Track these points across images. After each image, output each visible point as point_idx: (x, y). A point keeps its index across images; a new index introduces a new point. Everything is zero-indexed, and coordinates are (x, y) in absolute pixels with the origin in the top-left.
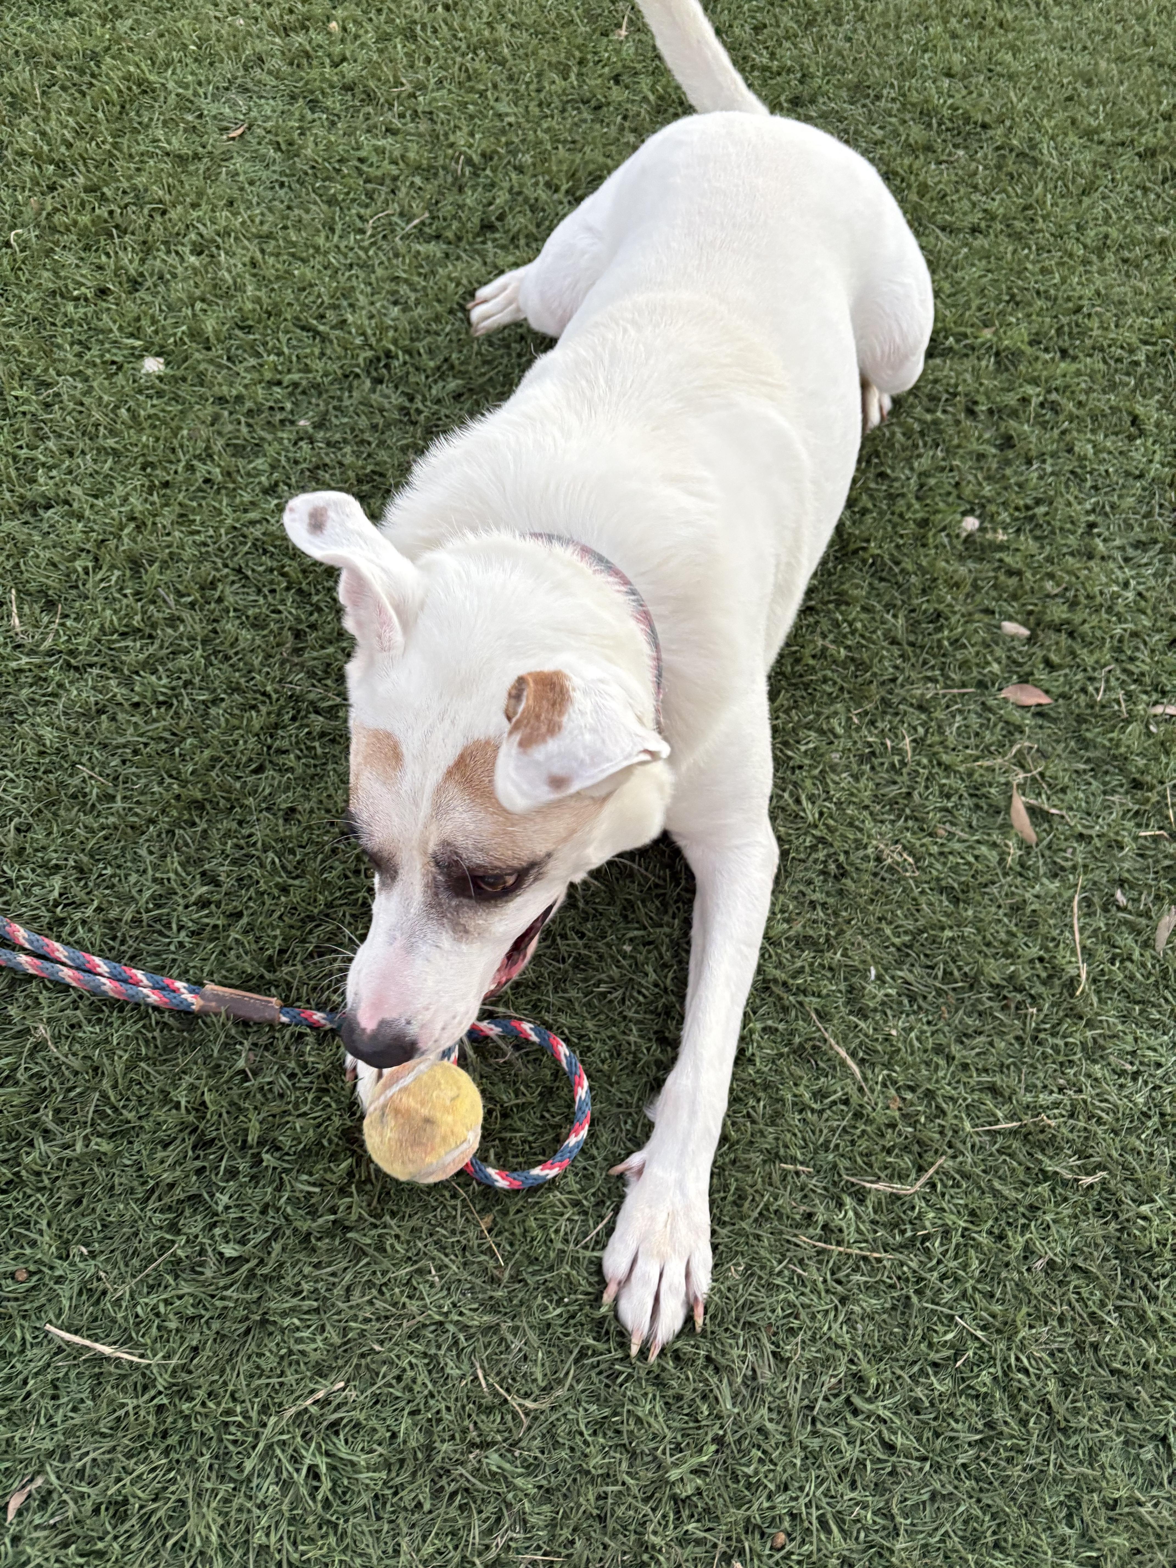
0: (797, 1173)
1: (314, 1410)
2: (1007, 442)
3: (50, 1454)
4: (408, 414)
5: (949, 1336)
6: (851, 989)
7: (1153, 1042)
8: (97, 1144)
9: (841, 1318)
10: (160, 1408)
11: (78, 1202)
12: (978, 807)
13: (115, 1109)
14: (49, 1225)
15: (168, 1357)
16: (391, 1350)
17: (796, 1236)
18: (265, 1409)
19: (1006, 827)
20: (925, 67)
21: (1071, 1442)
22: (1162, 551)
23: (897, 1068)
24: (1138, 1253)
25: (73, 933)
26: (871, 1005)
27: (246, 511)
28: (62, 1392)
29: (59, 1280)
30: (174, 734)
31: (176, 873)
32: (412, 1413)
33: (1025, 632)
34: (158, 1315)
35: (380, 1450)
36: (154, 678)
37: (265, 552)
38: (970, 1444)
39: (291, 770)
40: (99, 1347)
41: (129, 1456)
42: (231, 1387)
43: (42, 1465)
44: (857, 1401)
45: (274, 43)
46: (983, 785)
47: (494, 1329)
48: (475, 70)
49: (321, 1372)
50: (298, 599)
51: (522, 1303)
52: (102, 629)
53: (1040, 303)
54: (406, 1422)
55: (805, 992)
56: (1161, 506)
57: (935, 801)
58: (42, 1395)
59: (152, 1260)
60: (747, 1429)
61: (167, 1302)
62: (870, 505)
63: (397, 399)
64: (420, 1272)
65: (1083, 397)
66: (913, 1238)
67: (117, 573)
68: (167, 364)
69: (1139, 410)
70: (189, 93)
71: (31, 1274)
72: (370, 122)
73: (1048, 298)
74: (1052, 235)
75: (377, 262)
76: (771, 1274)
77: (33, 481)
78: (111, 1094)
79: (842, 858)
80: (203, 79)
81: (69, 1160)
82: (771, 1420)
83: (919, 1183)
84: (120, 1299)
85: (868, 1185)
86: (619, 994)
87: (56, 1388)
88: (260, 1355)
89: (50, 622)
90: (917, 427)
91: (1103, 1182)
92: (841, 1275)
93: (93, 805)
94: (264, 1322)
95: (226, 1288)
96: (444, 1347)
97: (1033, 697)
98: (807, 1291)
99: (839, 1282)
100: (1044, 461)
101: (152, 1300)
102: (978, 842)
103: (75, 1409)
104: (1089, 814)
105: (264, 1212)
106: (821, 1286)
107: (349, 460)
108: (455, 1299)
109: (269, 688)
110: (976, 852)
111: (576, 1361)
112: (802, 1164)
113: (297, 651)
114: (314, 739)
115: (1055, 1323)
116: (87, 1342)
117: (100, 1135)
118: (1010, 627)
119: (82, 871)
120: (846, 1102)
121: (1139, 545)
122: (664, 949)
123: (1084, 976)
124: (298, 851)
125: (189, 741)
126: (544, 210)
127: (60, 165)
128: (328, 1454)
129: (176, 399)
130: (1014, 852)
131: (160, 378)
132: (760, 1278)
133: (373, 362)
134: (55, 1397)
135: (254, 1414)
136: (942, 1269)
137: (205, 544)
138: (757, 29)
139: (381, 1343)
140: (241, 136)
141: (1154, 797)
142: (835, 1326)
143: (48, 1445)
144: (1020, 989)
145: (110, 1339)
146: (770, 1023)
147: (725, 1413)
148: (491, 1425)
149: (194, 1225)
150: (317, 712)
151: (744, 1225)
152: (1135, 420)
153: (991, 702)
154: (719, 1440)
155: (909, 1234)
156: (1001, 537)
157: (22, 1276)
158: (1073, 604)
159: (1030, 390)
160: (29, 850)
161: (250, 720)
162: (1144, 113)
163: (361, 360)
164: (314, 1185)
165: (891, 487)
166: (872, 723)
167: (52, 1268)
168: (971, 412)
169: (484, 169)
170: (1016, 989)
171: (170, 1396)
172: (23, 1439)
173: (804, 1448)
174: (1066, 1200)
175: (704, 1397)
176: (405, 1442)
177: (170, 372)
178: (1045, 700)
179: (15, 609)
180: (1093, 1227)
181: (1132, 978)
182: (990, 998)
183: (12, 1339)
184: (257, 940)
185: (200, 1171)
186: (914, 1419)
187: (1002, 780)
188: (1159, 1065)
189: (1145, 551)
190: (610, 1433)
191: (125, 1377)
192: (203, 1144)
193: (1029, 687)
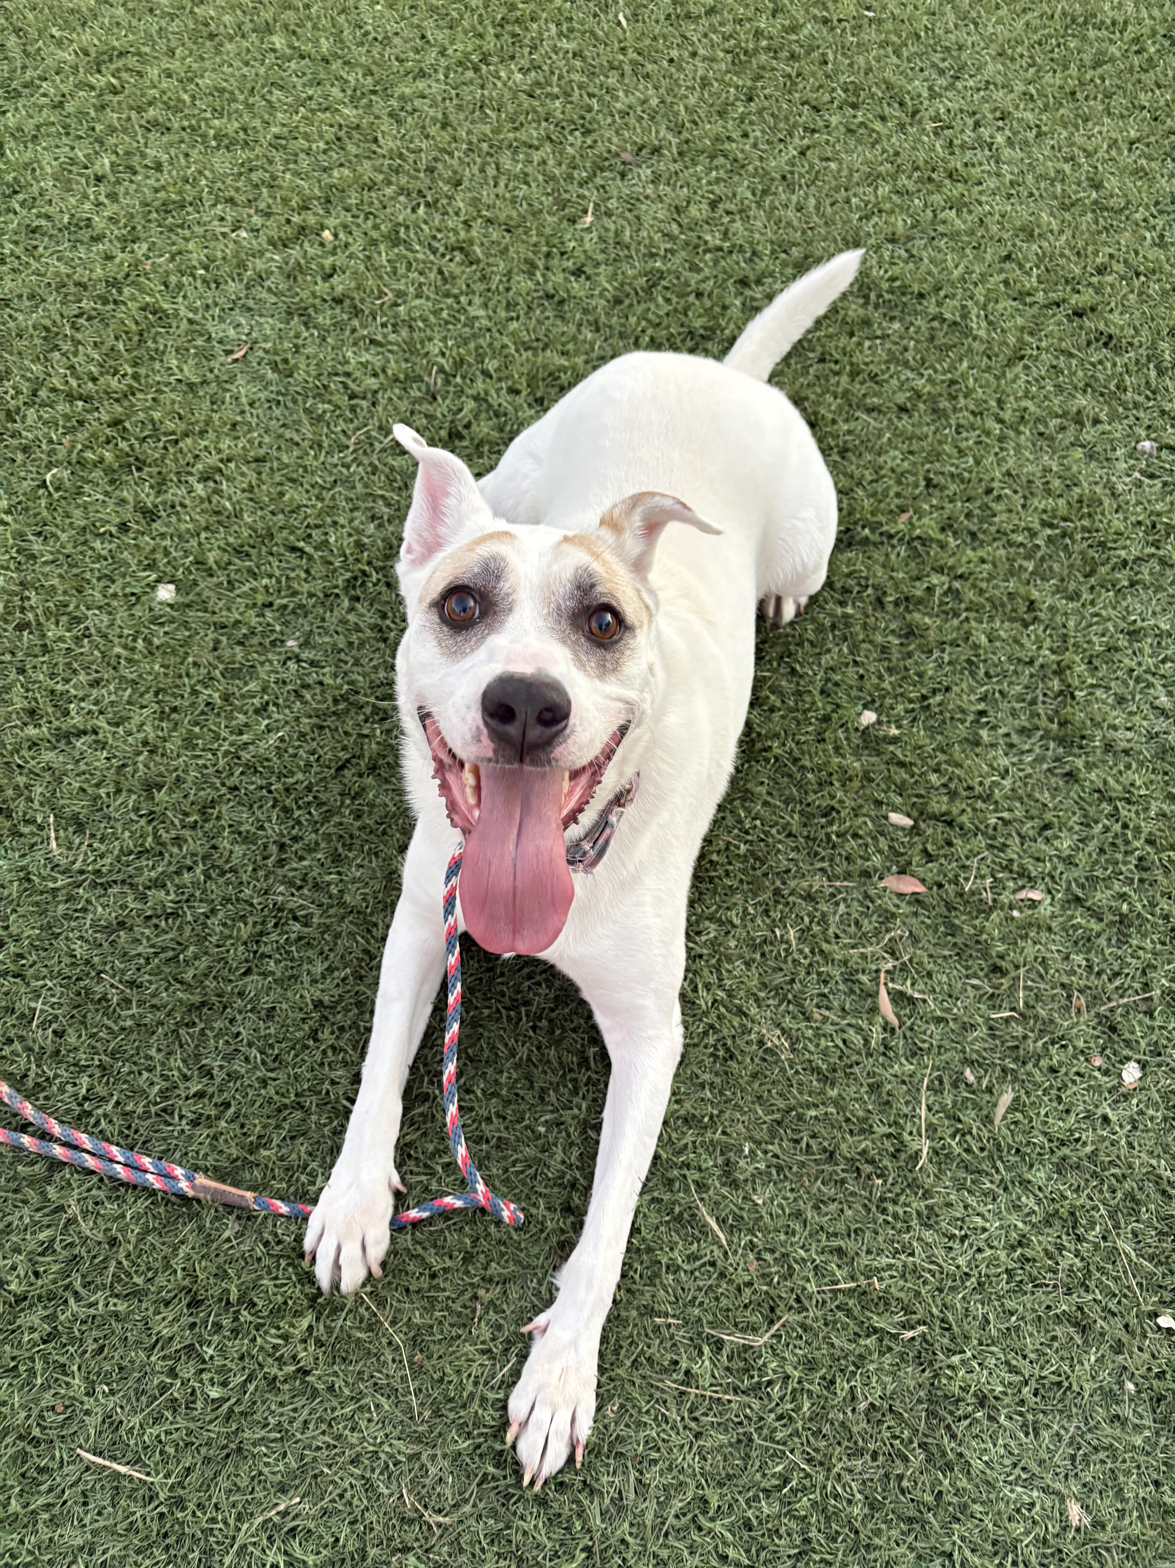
0: (669, 1326)
1: (277, 1519)
2: (910, 632)
3: (81, 1549)
4: (381, 630)
5: (779, 1468)
6: (727, 1163)
7: (982, 1209)
8: (115, 1305)
9: (694, 1449)
10: (162, 1515)
11: (101, 1349)
12: (852, 991)
13: (129, 1275)
14: (79, 1368)
15: (167, 1476)
16: (336, 1473)
17: (662, 1381)
18: (239, 1518)
19: (874, 1010)
20: (869, 235)
21: (872, 1556)
22: (1042, 738)
23: (759, 1235)
24: (946, 1397)
25: (97, 1123)
26: (742, 1177)
27: (241, 733)
28: (91, 1500)
29: (88, 1413)
30: (179, 943)
31: (179, 1069)
32: (352, 1523)
33: (908, 822)
34: (160, 1442)
35: (324, 1552)
36: (163, 893)
37: (256, 771)
38: (789, 1557)
39: (272, 973)
40: (115, 1466)
41: (138, 1552)
42: (214, 1500)
43: (76, 1557)
44: (702, 1520)
45: (272, 260)
46: (857, 971)
47: (417, 1456)
48: (451, 273)
49: (283, 1489)
50: (282, 815)
51: (440, 1434)
52: (121, 850)
53: (953, 487)
54: (346, 1530)
55: (688, 1166)
56: (1045, 695)
57: (813, 990)
58: (75, 1503)
59: (156, 1399)
60: (612, 1541)
61: (167, 1433)
62: (778, 704)
63: (371, 618)
64: (361, 1408)
65: (984, 585)
66: (759, 1383)
67: (134, 797)
68: (178, 590)
69: (1035, 594)
70: (198, 318)
71: (67, 1407)
72: (356, 335)
73: (962, 481)
74: (973, 412)
75: (357, 478)
76: (640, 1412)
77: (66, 713)
78: (125, 1263)
79: (729, 1042)
80: (210, 301)
81: (94, 1317)
82: (631, 1534)
83: (768, 1335)
84: (133, 1428)
85: (725, 1337)
86: (532, 1171)
87: (85, 1496)
88: (237, 1476)
89: (81, 844)
90: (827, 622)
91: (923, 1336)
92: (697, 1414)
93: (115, 1010)
94: (239, 1449)
95: (211, 1422)
96: (377, 1471)
97: (910, 886)
98: (668, 1428)
99: (695, 1419)
100: (943, 651)
101: (154, 1431)
102: (849, 1025)
103: (99, 1514)
104: (950, 996)
105: (242, 1358)
106: (680, 1425)
107: (328, 680)
108: (388, 1431)
109: (255, 901)
110: (845, 1036)
111: (478, 1485)
112: (674, 1316)
113: (281, 863)
114: (291, 945)
115: (868, 1457)
116: (107, 1463)
117: (117, 1296)
118: (896, 818)
119: (105, 1069)
120: (713, 1264)
121: (1022, 731)
122: (572, 1130)
123: (925, 1151)
124: (277, 1045)
125: (192, 948)
126: (505, 415)
127: (86, 399)
128: (286, 1553)
129: (185, 625)
130: (877, 1036)
131: (171, 606)
132: (631, 1416)
133: (350, 584)
134: (85, 1504)
135: (231, 1522)
136: (779, 1411)
137: (206, 767)
138: (713, 205)
139: (330, 1467)
140: (244, 356)
141: (1006, 982)
142: (689, 1457)
143: (79, 1541)
144: (872, 1162)
145: (125, 1460)
146: (656, 1194)
147: (594, 1528)
148: (411, 1534)
149: (187, 1371)
150: (295, 918)
151: (619, 1371)
152: (1032, 605)
153: (872, 892)
154: (588, 1549)
155: (756, 1379)
156: (894, 731)
157: (60, 1409)
158: (953, 795)
159: (935, 579)
160: (63, 1052)
161: (239, 930)
162: (1077, 271)
163: (340, 582)
164: (279, 1337)
165: (798, 684)
166: (766, 912)
167: (82, 1403)
168: (880, 603)
169: (455, 376)
170: (867, 1162)
171: (170, 1506)
172: (61, 1536)
173: (655, 1556)
174: (890, 1349)
175: (579, 1516)
176: (344, 1546)
177: (181, 600)
178: (920, 889)
179: (53, 835)
180: (911, 1375)
181: (968, 1151)
182: (843, 1171)
183: (53, 1458)
184: (242, 1126)
185: (193, 1326)
186: (746, 1535)
187: (874, 967)
188: (984, 1230)
189: (1029, 737)
190: (503, 1542)
191: (136, 1490)
192: (195, 1303)
193: (907, 878)
